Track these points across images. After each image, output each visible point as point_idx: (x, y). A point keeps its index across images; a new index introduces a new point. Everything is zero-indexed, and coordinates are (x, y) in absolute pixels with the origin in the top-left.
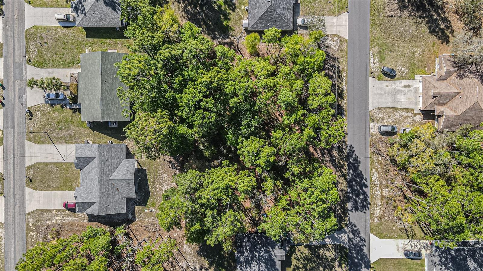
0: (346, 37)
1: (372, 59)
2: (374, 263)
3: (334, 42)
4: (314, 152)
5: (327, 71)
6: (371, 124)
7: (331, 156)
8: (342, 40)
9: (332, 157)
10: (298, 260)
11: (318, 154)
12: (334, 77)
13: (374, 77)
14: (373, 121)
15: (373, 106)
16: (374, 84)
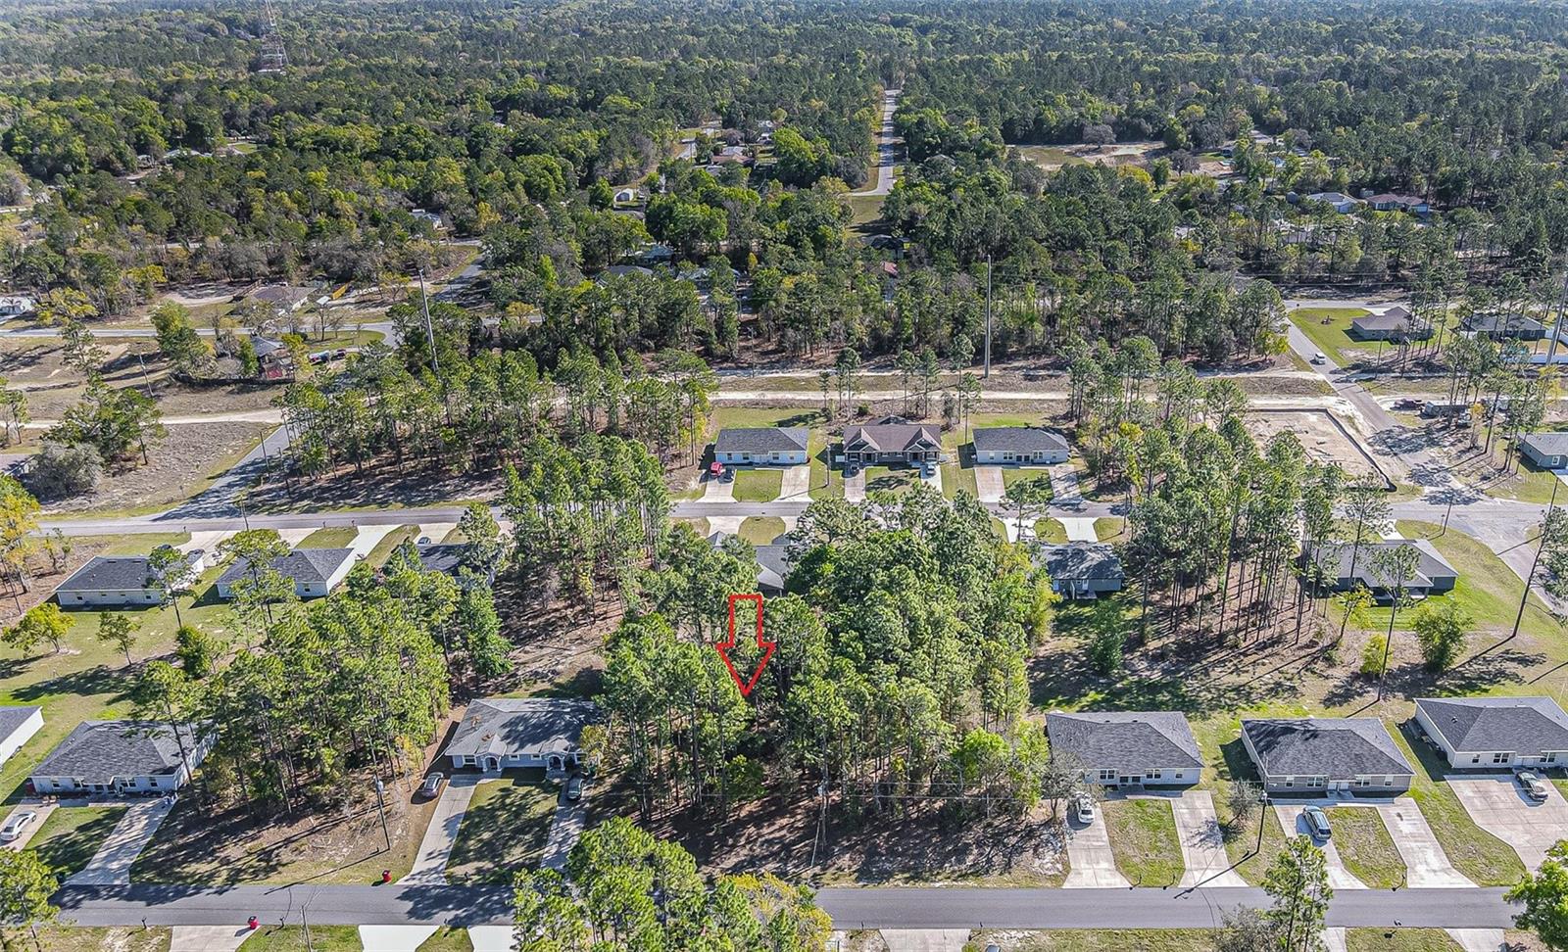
0: (1066, 886)
1: (1020, 935)
2: (467, 937)
3: (1049, 865)
4: (776, 827)
5: (975, 851)
6: (842, 934)
7: (765, 858)
8: (1059, 878)
9: (760, 860)
10: (522, 798)
11: (772, 833)
12: (963, 867)
13: (970, 939)
14: (851, 937)
15: (890, 936)
16: (952, 939)
